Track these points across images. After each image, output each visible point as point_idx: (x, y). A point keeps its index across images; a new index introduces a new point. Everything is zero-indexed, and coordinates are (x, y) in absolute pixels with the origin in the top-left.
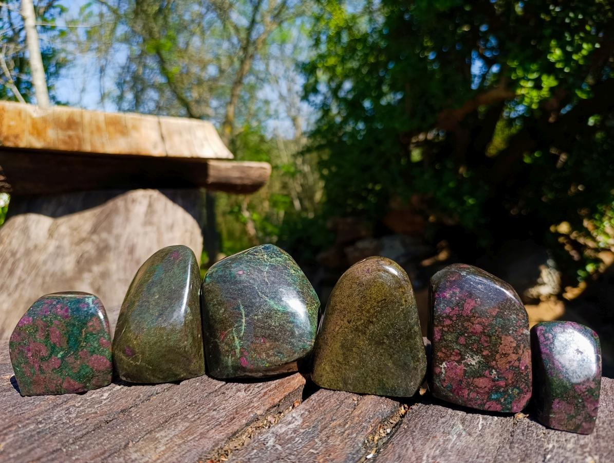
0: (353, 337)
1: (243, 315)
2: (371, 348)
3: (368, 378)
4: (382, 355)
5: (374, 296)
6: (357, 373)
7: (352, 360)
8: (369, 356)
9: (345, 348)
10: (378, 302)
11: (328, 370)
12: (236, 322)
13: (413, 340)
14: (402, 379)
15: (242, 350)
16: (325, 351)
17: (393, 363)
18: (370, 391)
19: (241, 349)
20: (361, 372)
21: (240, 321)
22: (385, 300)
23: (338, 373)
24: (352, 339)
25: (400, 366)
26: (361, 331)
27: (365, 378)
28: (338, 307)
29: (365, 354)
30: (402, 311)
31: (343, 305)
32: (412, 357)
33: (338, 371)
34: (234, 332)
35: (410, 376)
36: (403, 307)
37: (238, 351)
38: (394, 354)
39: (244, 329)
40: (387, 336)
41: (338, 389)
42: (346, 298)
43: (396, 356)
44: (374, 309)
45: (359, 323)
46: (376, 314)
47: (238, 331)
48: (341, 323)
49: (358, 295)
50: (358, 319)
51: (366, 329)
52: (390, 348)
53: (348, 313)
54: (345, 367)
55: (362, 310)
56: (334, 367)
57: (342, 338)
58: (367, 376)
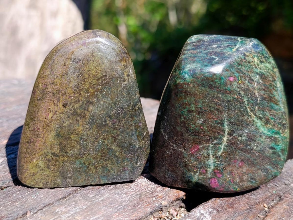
0: (71, 123)
1: (226, 133)
2: (92, 133)
3: (90, 167)
4: (105, 139)
5: (93, 73)
6: (78, 163)
7: (70, 150)
8: (91, 141)
9: (62, 137)
10: (98, 80)
11: (42, 166)
12: (216, 138)
13: (137, 117)
14: (127, 161)
15: (216, 171)
16: (36, 144)
17: (118, 146)
18: (93, 181)
19: (214, 169)
20: (82, 161)
21: (221, 138)
22: (106, 76)
23: (55, 167)
24: (69, 125)
25: (125, 147)
26: (80, 115)
27: (88, 167)
28: (50, 90)
29: (86, 140)
30: (125, 87)
31: (56, 87)
32: (137, 136)
33: (54, 165)
34: (210, 148)
35: (136, 157)
36: (125, 83)
37: (210, 170)
38: (118, 135)
39: (224, 149)
40: (110, 117)
41: (56, 186)
42: (59, 78)
43: (120, 137)
44: (94, 88)
45: (77, 106)
46: (96, 93)
47: (216, 149)
48: (54, 108)
49: (74, 73)
50: (75, 102)
51: (86, 112)
52: (114, 129)
53: (62, 95)
54: (63, 159)
55: (80, 90)
56: (49, 161)
57: (57, 126)
58: (89, 164)
